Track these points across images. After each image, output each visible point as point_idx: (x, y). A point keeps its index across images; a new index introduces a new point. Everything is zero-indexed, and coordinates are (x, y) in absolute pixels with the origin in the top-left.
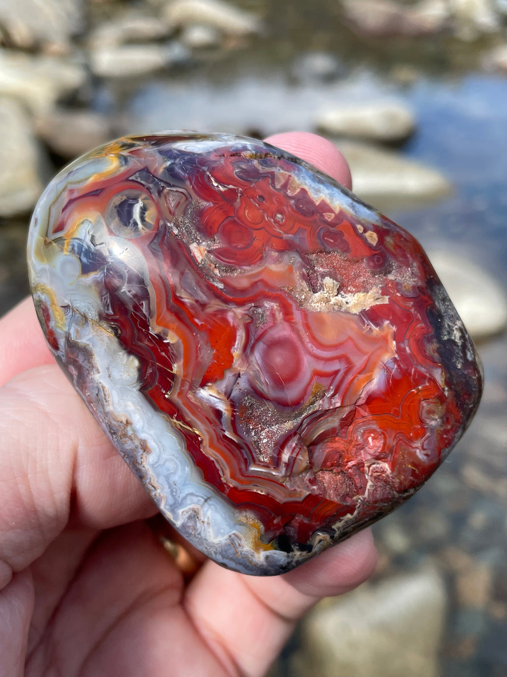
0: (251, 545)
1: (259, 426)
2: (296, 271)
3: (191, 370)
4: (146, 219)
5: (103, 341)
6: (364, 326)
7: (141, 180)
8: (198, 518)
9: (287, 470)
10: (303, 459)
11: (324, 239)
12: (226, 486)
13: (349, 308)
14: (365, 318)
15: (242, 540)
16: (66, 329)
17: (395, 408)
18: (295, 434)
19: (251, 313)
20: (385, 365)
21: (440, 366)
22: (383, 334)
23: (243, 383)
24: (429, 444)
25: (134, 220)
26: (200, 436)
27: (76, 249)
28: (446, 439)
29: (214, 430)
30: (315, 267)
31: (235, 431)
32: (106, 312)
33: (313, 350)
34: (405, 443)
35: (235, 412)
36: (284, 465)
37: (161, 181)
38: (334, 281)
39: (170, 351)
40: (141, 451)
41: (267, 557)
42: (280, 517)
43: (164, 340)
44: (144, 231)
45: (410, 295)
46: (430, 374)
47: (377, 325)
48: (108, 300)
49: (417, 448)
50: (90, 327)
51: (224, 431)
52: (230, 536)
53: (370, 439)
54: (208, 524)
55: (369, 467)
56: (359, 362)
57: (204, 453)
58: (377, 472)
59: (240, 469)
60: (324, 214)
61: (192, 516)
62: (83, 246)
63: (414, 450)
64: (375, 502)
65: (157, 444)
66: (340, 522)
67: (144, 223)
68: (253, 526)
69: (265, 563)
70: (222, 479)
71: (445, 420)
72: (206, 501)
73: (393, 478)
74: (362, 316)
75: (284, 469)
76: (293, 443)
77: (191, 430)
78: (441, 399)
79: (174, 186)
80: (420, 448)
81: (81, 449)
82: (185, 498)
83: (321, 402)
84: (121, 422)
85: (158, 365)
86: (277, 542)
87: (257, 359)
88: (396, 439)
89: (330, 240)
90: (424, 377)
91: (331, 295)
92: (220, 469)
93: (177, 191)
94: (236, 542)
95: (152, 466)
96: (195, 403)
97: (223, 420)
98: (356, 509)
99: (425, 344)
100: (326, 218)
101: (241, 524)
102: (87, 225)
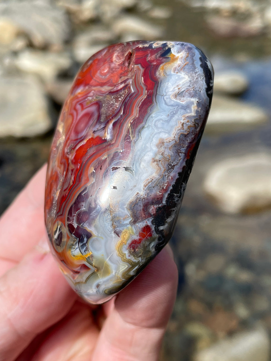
0: (176, 62)
4: (56, 228)
8: (179, 93)
9: (128, 81)
12: (148, 93)
15: (175, 67)
18: (110, 92)
20: (74, 94)
23: (97, 127)
26: (131, 122)
27: (85, 248)
31: (119, 111)
33: (75, 120)
34: (101, 60)
35: (110, 119)
36: (126, 83)
38: (58, 142)
40: (166, 144)
41: (179, 52)
42: (152, 64)
44: (59, 223)
51: (121, 115)
52: (177, 73)
53: (106, 71)
54: (178, 86)
56: (74, 103)
59: (136, 95)
61: (180, 96)
62: (81, 246)
63: (103, 56)
66: (144, 46)
67: (58, 227)
70: (145, 97)
73: (118, 51)
76: (115, 89)
77: (130, 129)
82: (172, 106)
84: (158, 164)
86: (166, 55)
87: (85, 132)
88: (100, 64)
92: (141, 102)
94: (178, 69)
95: (169, 133)
97: (117, 120)
101: (165, 73)
102: (73, 252)
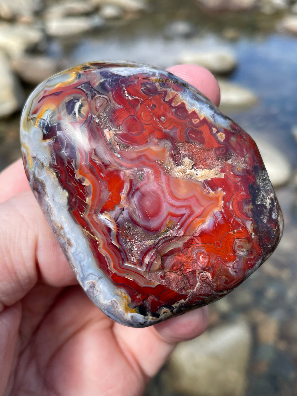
0: (123, 308)
1: (133, 240)
2: (167, 152)
3: (96, 203)
4: (81, 112)
5: (51, 180)
6: (205, 190)
7: (84, 89)
8: (95, 288)
9: (147, 268)
10: (157, 263)
11: (189, 135)
12: (110, 272)
13: (197, 178)
14: (207, 184)
15: (118, 305)
16: (33, 170)
17: (217, 241)
18: (154, 248)
19: (135, 174)
20: (214, 215)
21: (251, 220)
22: (217, 196)
23: (125, 214)
24: (237, 266)
25: (75, 112)
26: (98, 241)
27: (41, 125)
28: (250, 264)
29: (106, 239)
30: (180, 150)
31: (118, 241)
32: (53, 163)
33: (170, 200)
34: (222, 263)
35: (119, 230)
36: (145, 265)
37: (95, 90)
38: (191, 160)
39: (85, 190)
40: (67, 245)
41: (132, 317)
42: (141, 295)
43: (82, 183)
44: (79, 119)
45: (240, 174)
46: (243, 224)
47: (213, 190)
48: (55, 156)
49: (229, 267)
50: (45, 171)
51: (112, 240)
52: (112, 301)
53: (201, 257)
54: (100, 292)
55: (199, 274)
56: (198, 211)
57: (100, 251)
58: (204, 277)
59: (119, 264)
60: (192, 119)
61: (92, 286)
62: (45, 123)
63: (228, 268)
64: (200, 295)
65: (76, 242)
66: (177, 303)
67: (80, 114)
68: (125, 297)
69: (131, 320)
70: (109, 268)
71: (250, 252)
72: (99, 278)
73: (213, 283)
74: (205, 183)
75: (145, 267)
76: (152, 253)
77: (93, 237)
78: (249, 239)
79: (102, 94)
80: (232, 267)
81: (40, 239)
82: (88, 275)
83: (172, 231)
84: (58, 227)
85: (78, 197)
86: (138, 309)
87: (135, 201)
88: (216, 260)
89: (193, 135)
90: (240, 225)
91: (188, 168)
92: (108, 262)
93: (103, 97)
94: (115, 305)
95: (73, 254)
96: (97, 222)
97: (111, 234)
98: (187, 297)
99: (244, 205)
100: (193, 122)
101: (118, 295)
102: (49, 112)
